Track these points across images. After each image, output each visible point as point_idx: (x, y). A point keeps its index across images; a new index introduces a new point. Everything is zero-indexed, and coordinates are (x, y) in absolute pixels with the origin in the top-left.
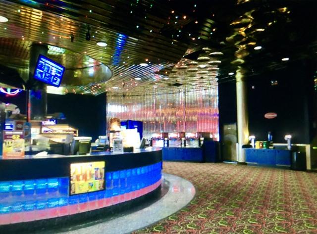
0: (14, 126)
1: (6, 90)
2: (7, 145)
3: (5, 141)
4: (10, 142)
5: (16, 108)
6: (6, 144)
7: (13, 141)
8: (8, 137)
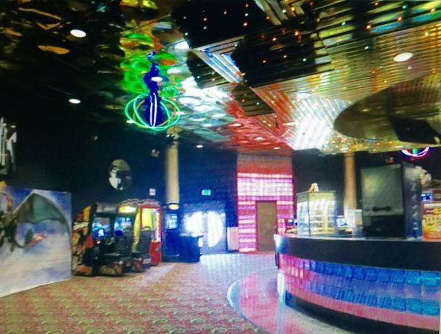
0: (431, 197)
1: (410, 151)
2: (428, 222)
3: (424, 216)
4: (431, 218)
5: (426, 174)
6: (426, 221)
7: (435, 216)
8: (428, 211)
